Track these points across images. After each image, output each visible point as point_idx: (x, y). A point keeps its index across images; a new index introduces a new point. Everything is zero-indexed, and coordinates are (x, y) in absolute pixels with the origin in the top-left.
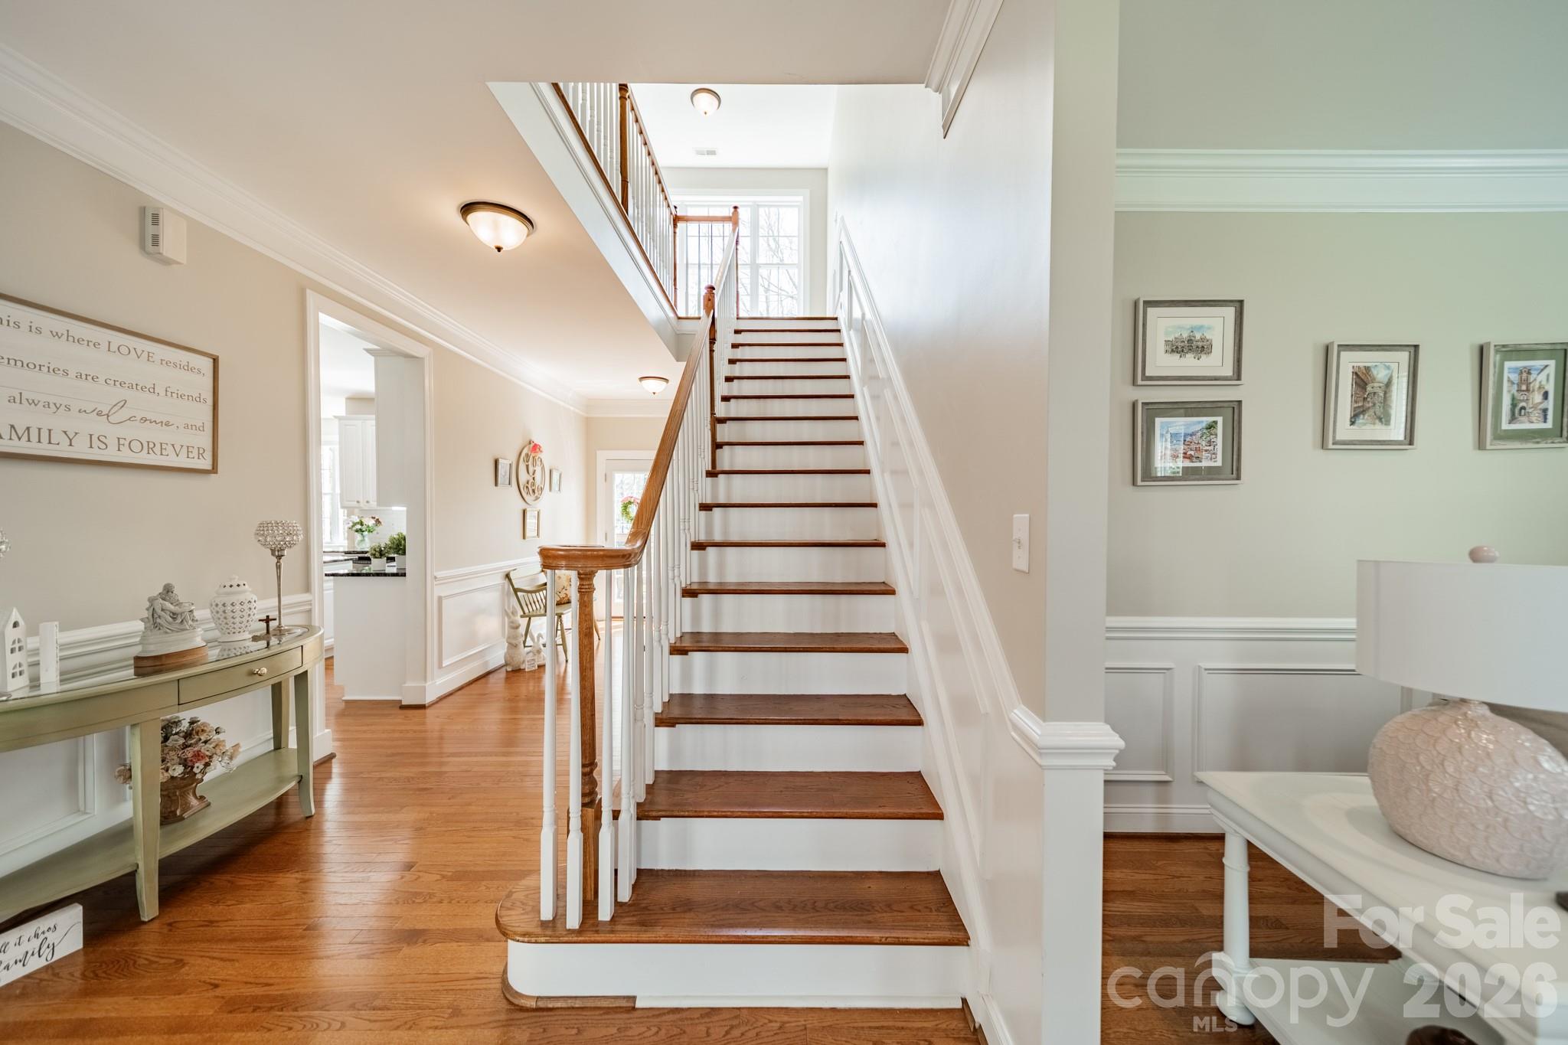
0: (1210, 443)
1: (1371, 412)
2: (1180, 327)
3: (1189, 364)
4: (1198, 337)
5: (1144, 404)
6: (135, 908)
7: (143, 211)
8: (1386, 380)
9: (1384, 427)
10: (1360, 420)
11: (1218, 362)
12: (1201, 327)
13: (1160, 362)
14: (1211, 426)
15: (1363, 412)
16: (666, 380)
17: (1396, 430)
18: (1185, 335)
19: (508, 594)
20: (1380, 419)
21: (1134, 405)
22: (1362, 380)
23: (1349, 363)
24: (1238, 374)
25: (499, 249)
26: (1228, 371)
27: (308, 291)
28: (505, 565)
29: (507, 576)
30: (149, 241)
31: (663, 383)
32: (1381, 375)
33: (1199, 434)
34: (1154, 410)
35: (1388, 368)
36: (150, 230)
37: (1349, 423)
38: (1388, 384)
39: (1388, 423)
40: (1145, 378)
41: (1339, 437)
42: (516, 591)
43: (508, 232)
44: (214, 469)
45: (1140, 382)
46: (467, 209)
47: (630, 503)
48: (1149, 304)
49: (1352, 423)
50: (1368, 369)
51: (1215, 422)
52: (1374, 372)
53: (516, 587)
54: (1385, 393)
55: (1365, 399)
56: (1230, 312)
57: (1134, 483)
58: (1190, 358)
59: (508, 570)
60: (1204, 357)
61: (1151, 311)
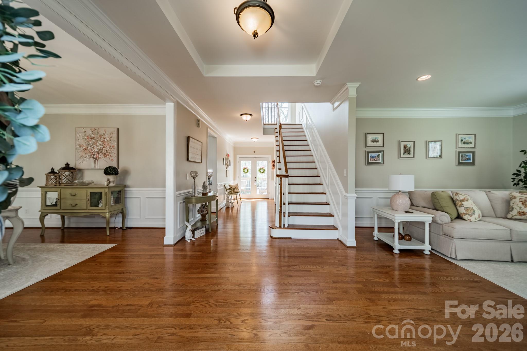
0: (379, 158)
1: (407, 152)
2: (373, 138)
3: (375, 144)
4: (376, 139)
5: (367, 151)
6: (209, 231)
7: (197, 119)
8: (409, 147)
9: (409, 155)
10: (405, 154)
11: (380, 144)
12: (377, 138)
13: (370, 144)
14: (379, 155)
15: (406, 152)
16: (258, 138)
17: (411, 156)
18: (374, 139)
19: (225, 190)
20: (408, 154)
21: (365, 151)
22: (405, 147)
23: (403, 144)
24: (383, 146)
25: (246, 121)
26: (382, 145)
27: (208, 128)
28: (224, 183)
29: (225, 186)
30: (198, 125)
31: (257, 139)
32: (408, 146)
33: (377, 156)
34: (369, 152)
35: (410, 145)
36: (198, 123)
37: (403, 154)
38: (410, 148)
39: (410, 154)
40: (367, 147)
41: (401, 157)
42: (226, 189)
43: (249, 118)
44: (201, 163)
45: (366, 147)
46: (242, 115)
47: (245, 169)
48: (367, 134)
49: (404, 154)
50: (406, 145)
51: (380, 154)
52: (407, 145)
53: (226, 188)
54: (409, 149)
55: (406, 150)
56: (382, 135)
57: (366, 165)
58: (375, 143)
59: (224, 184)
60: (377, 143)
61: (368, 135)
